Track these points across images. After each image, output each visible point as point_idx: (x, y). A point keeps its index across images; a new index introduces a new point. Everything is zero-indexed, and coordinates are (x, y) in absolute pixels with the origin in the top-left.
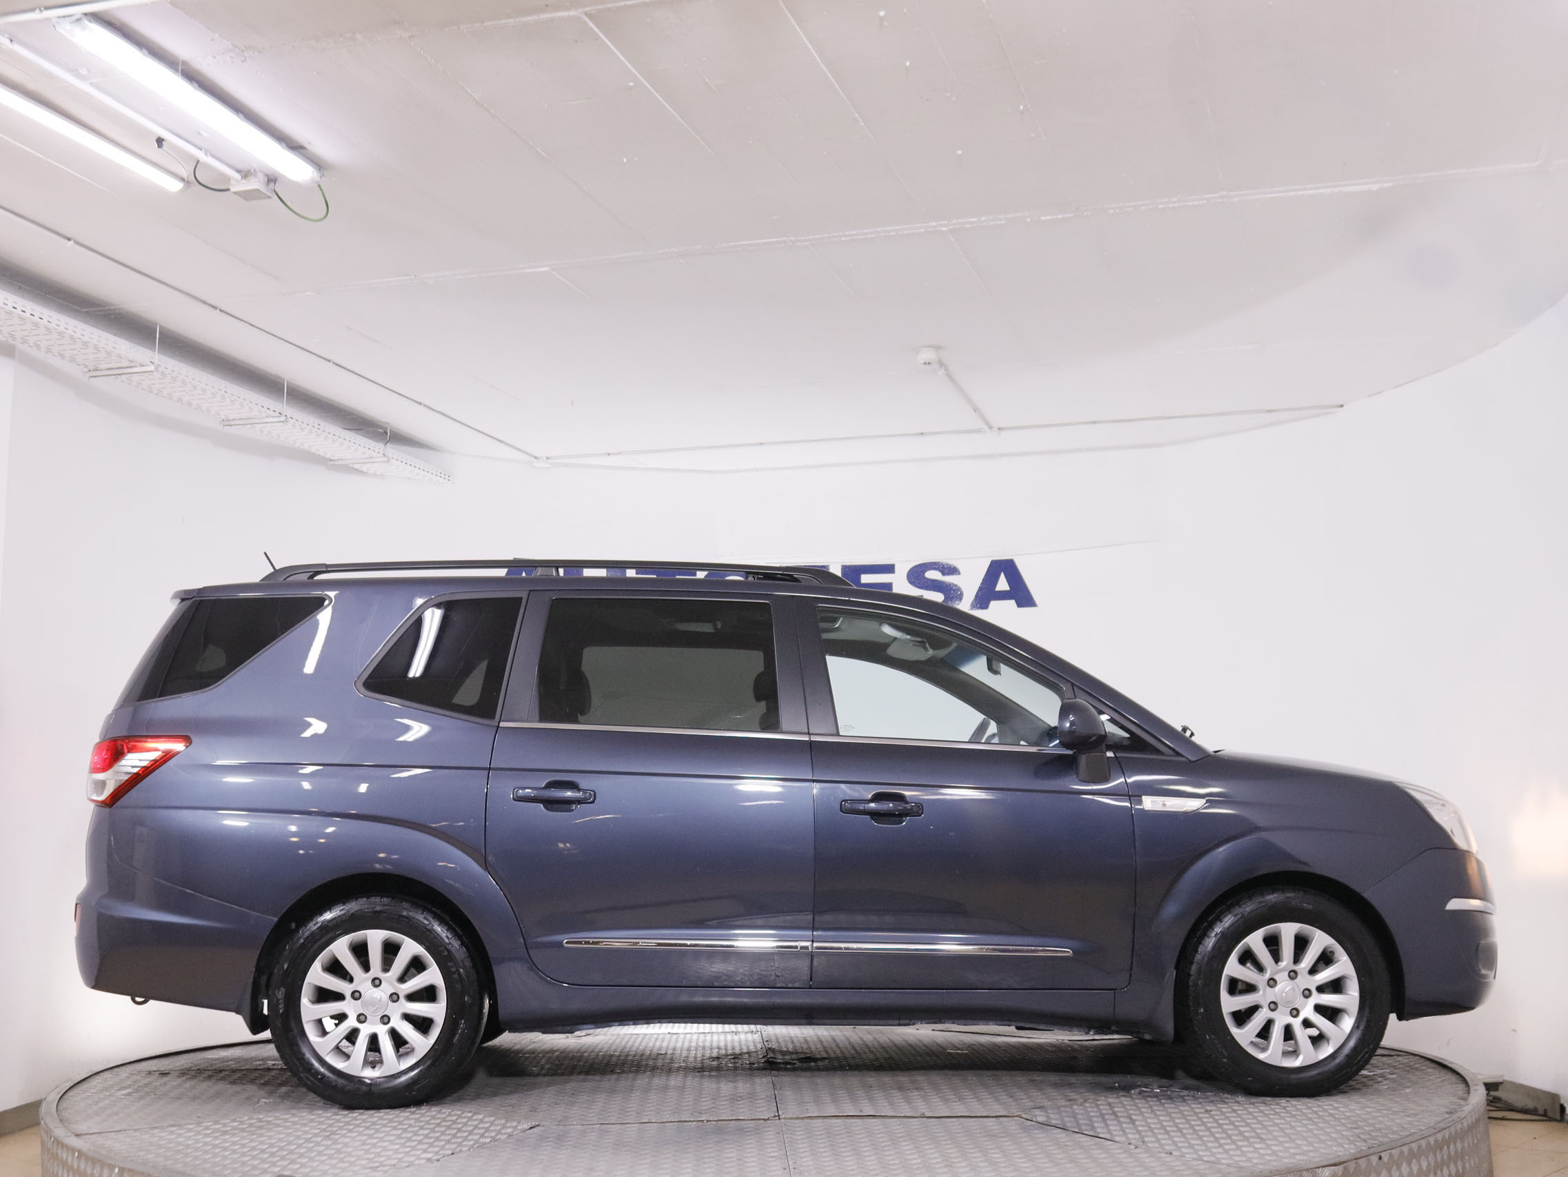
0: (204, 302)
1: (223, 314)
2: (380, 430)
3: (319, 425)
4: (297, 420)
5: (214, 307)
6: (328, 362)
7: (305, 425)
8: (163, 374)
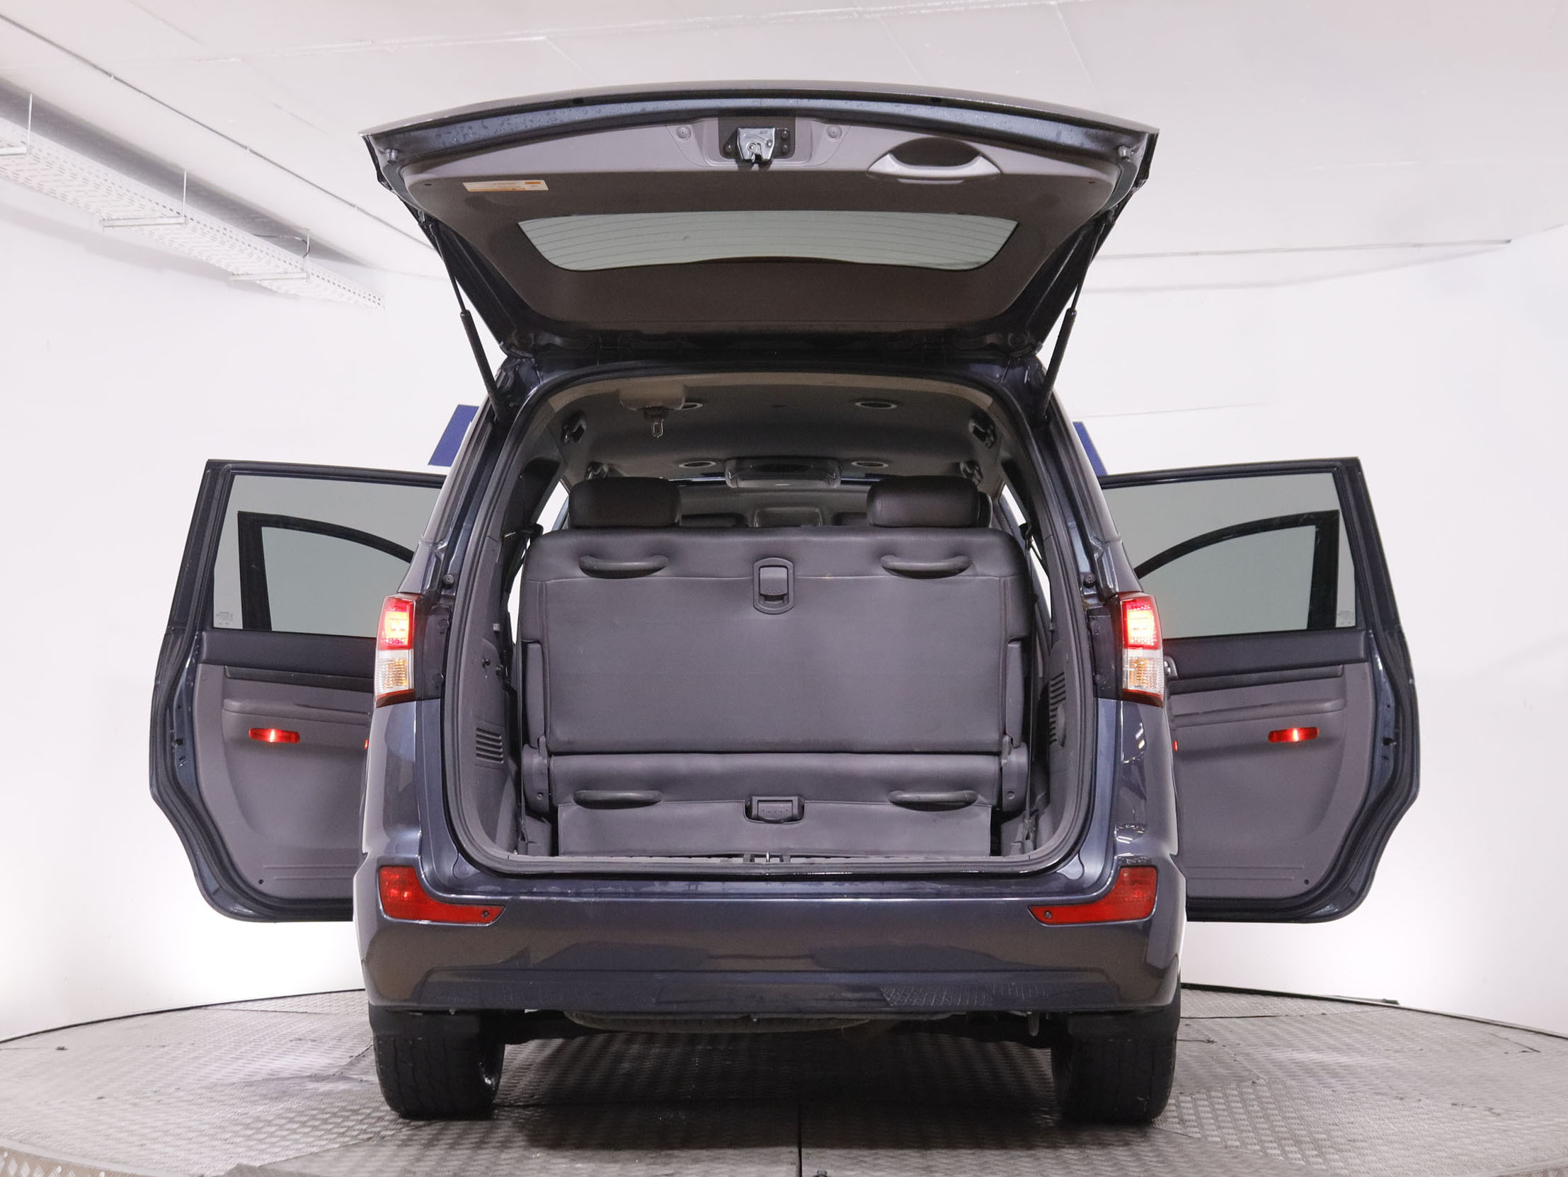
0: (95, 67)
1: (118, 82)
2: (297, 238)
3: (225, 229)
4: (198, 222)
5: (107, 73)
6: (243, 149)
7: (208, 229)
8: (37, 158)
